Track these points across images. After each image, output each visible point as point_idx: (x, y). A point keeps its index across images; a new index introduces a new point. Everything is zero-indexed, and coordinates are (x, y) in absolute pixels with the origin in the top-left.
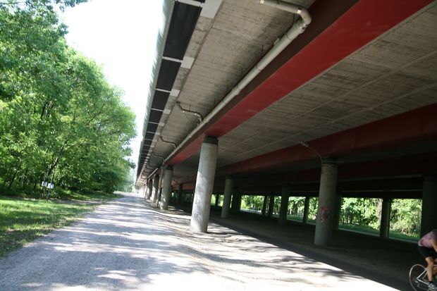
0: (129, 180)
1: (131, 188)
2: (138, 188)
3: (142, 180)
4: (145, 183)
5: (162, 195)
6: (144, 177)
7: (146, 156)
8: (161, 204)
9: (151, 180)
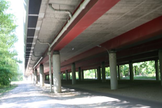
0: (20, 73)
1: (22, 78)
2: (26, 77)
3: (29, 71)
4: (32, 73)
5: (54, 80)
6: (30, 68)
7: (30, 53)
8: (55, 88)
9: (36, 70)
